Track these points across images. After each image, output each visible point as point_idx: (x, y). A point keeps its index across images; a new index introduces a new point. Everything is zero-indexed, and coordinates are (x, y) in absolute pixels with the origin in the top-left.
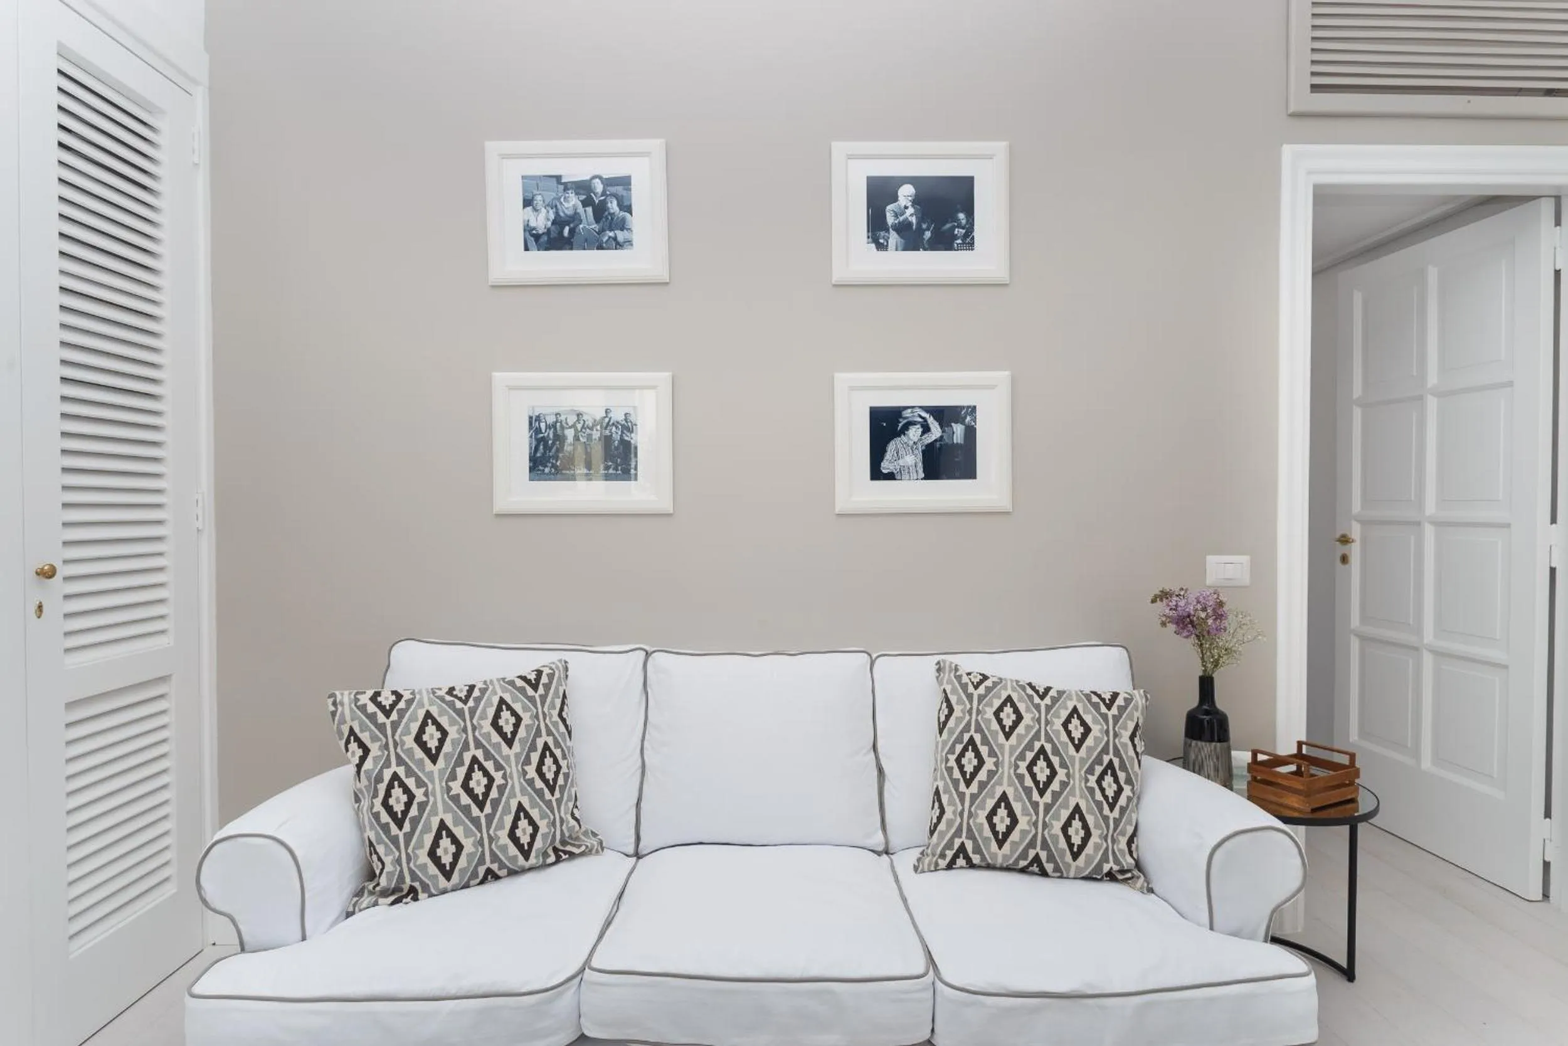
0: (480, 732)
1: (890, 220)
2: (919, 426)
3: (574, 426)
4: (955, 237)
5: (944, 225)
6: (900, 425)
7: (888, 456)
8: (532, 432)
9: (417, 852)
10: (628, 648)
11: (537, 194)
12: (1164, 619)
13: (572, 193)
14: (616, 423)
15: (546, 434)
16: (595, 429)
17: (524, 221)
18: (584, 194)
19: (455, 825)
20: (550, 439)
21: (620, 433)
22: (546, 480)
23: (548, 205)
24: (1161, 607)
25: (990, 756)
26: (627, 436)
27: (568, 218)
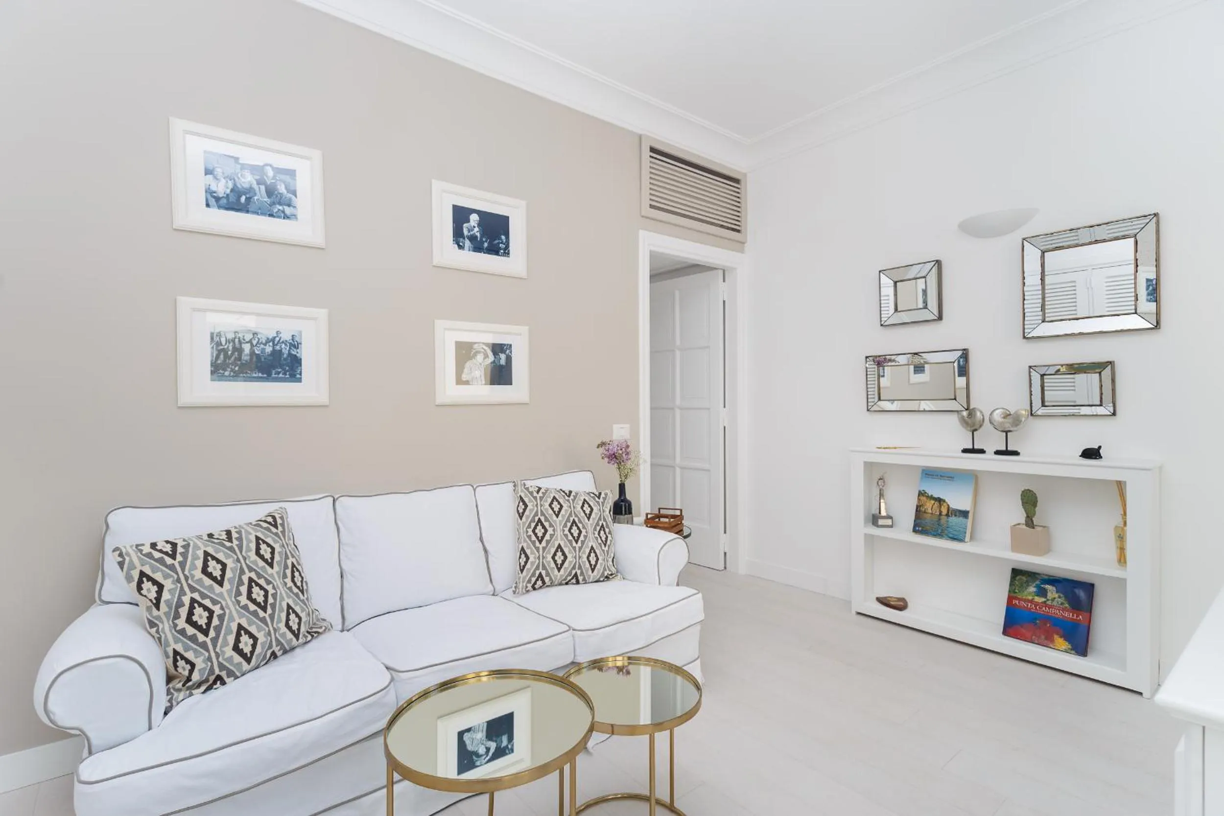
0: (249, 560)
1: (466, 232)
2: (482, 354)
3: (250, 342)
4: (500, 249)
5: (495, 240)
6: (472, 353)
7: (466, 370)
8: (213, 344)
9: (224, 649)
10: (321, 496)
11: (216, 167)
12: (603, 455)
13: (248, 172)
14: (285, 342)
15: (226, 347)
16: (268, 345)
17: (206, 184)
18: (258, 175)
19: (250, 625)
20: (229, 351)
21: (288, 349)
22: (226, 381)
23: (227, 177)
24: (601, 450)
25: (550, 527)
26: (293, 351)
27: (243, 190)
